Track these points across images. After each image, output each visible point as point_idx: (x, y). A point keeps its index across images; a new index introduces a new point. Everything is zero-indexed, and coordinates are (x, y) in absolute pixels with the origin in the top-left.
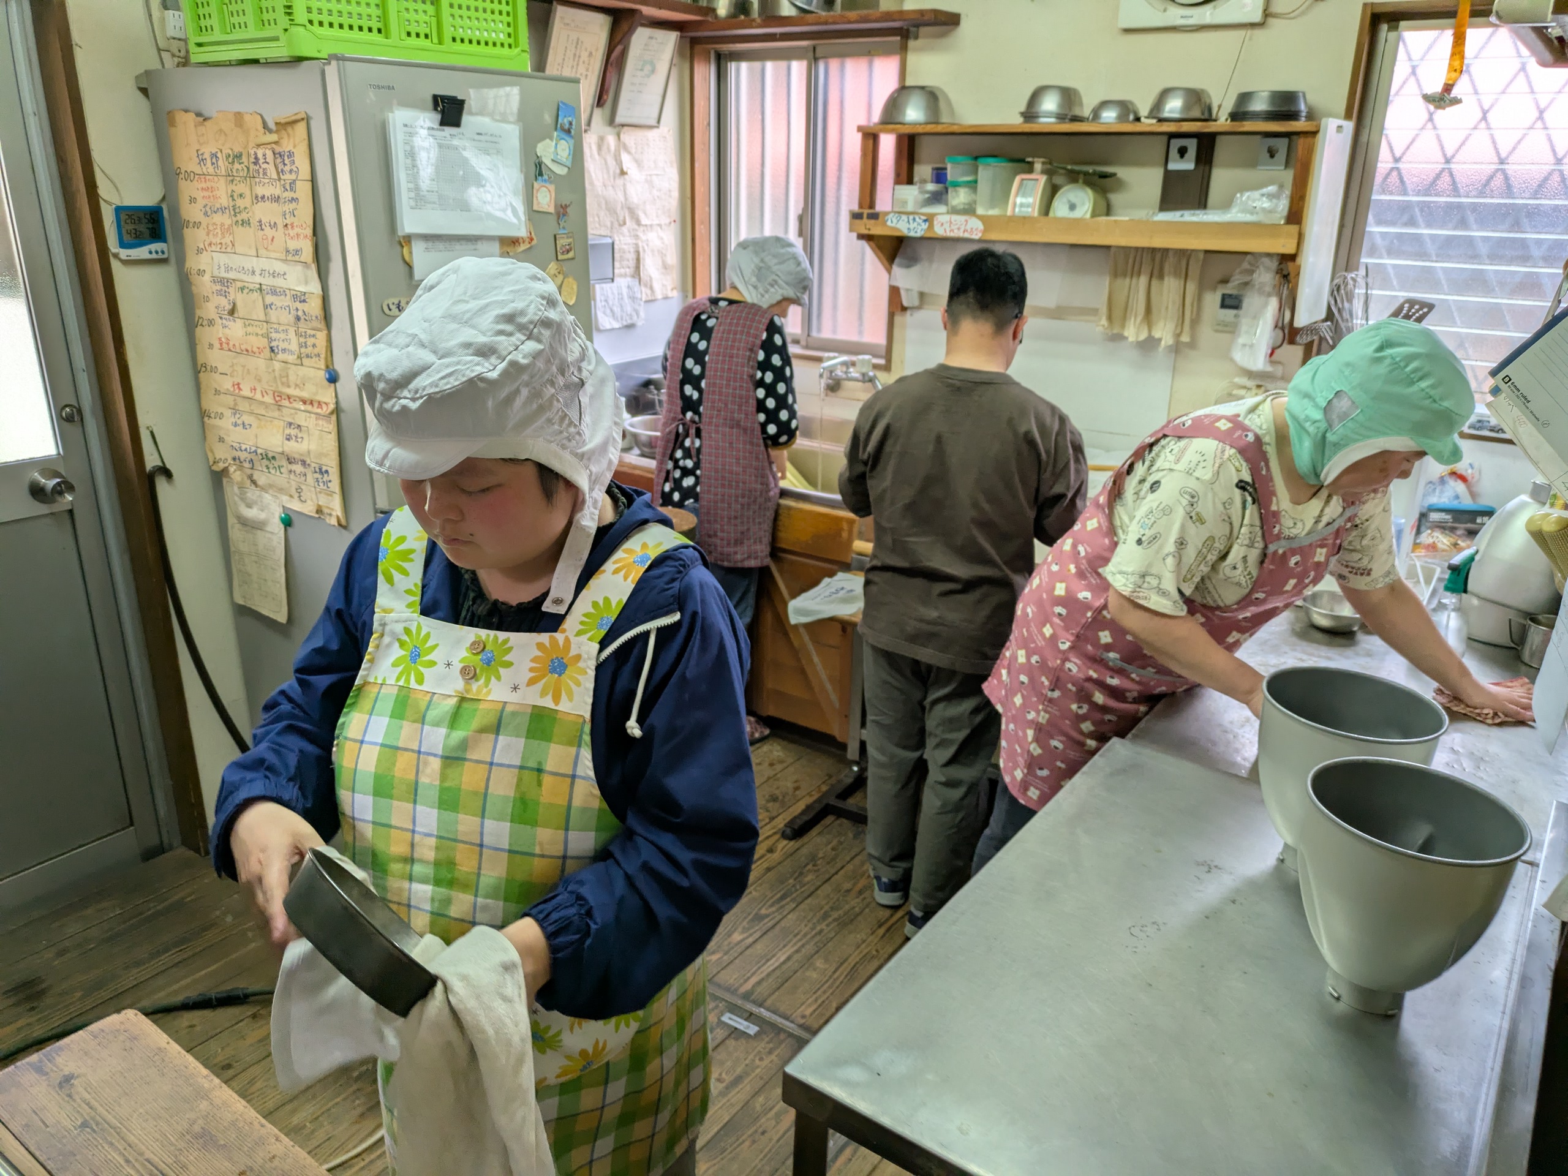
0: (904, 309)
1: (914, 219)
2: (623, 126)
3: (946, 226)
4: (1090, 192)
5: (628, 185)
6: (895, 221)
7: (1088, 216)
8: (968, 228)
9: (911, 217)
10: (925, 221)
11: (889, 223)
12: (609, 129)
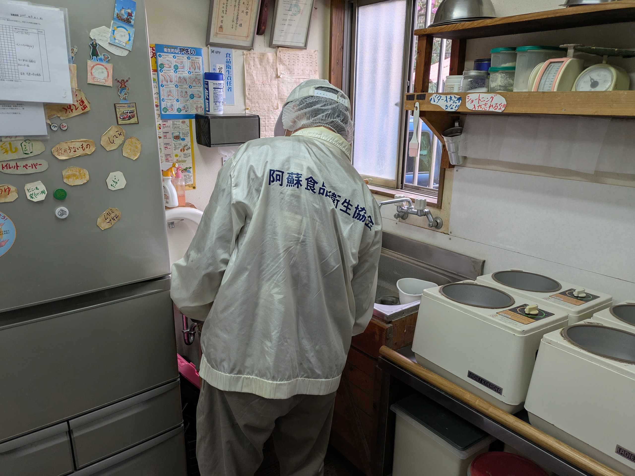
0: (453, 166)
1: (451, 98)
2: (278, 47)
3: (476, 103)
4: (613, 70)
5: (281, 85)
6: (436, 100)
7: (611, 89)
8: (493, 103)
9: (449, 97)
10: (459, 99)
11: (432, 102)
12: (269, 49)
